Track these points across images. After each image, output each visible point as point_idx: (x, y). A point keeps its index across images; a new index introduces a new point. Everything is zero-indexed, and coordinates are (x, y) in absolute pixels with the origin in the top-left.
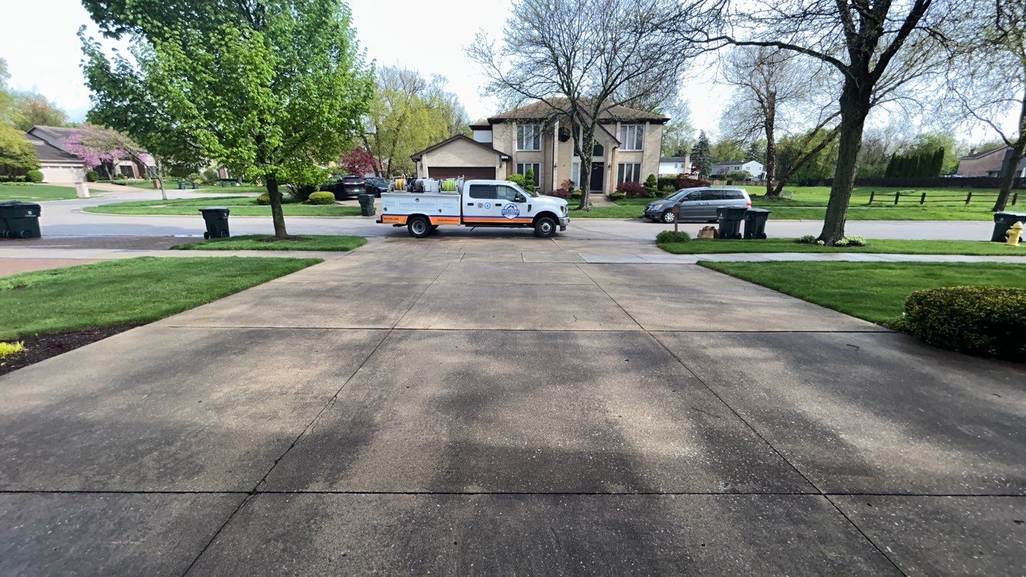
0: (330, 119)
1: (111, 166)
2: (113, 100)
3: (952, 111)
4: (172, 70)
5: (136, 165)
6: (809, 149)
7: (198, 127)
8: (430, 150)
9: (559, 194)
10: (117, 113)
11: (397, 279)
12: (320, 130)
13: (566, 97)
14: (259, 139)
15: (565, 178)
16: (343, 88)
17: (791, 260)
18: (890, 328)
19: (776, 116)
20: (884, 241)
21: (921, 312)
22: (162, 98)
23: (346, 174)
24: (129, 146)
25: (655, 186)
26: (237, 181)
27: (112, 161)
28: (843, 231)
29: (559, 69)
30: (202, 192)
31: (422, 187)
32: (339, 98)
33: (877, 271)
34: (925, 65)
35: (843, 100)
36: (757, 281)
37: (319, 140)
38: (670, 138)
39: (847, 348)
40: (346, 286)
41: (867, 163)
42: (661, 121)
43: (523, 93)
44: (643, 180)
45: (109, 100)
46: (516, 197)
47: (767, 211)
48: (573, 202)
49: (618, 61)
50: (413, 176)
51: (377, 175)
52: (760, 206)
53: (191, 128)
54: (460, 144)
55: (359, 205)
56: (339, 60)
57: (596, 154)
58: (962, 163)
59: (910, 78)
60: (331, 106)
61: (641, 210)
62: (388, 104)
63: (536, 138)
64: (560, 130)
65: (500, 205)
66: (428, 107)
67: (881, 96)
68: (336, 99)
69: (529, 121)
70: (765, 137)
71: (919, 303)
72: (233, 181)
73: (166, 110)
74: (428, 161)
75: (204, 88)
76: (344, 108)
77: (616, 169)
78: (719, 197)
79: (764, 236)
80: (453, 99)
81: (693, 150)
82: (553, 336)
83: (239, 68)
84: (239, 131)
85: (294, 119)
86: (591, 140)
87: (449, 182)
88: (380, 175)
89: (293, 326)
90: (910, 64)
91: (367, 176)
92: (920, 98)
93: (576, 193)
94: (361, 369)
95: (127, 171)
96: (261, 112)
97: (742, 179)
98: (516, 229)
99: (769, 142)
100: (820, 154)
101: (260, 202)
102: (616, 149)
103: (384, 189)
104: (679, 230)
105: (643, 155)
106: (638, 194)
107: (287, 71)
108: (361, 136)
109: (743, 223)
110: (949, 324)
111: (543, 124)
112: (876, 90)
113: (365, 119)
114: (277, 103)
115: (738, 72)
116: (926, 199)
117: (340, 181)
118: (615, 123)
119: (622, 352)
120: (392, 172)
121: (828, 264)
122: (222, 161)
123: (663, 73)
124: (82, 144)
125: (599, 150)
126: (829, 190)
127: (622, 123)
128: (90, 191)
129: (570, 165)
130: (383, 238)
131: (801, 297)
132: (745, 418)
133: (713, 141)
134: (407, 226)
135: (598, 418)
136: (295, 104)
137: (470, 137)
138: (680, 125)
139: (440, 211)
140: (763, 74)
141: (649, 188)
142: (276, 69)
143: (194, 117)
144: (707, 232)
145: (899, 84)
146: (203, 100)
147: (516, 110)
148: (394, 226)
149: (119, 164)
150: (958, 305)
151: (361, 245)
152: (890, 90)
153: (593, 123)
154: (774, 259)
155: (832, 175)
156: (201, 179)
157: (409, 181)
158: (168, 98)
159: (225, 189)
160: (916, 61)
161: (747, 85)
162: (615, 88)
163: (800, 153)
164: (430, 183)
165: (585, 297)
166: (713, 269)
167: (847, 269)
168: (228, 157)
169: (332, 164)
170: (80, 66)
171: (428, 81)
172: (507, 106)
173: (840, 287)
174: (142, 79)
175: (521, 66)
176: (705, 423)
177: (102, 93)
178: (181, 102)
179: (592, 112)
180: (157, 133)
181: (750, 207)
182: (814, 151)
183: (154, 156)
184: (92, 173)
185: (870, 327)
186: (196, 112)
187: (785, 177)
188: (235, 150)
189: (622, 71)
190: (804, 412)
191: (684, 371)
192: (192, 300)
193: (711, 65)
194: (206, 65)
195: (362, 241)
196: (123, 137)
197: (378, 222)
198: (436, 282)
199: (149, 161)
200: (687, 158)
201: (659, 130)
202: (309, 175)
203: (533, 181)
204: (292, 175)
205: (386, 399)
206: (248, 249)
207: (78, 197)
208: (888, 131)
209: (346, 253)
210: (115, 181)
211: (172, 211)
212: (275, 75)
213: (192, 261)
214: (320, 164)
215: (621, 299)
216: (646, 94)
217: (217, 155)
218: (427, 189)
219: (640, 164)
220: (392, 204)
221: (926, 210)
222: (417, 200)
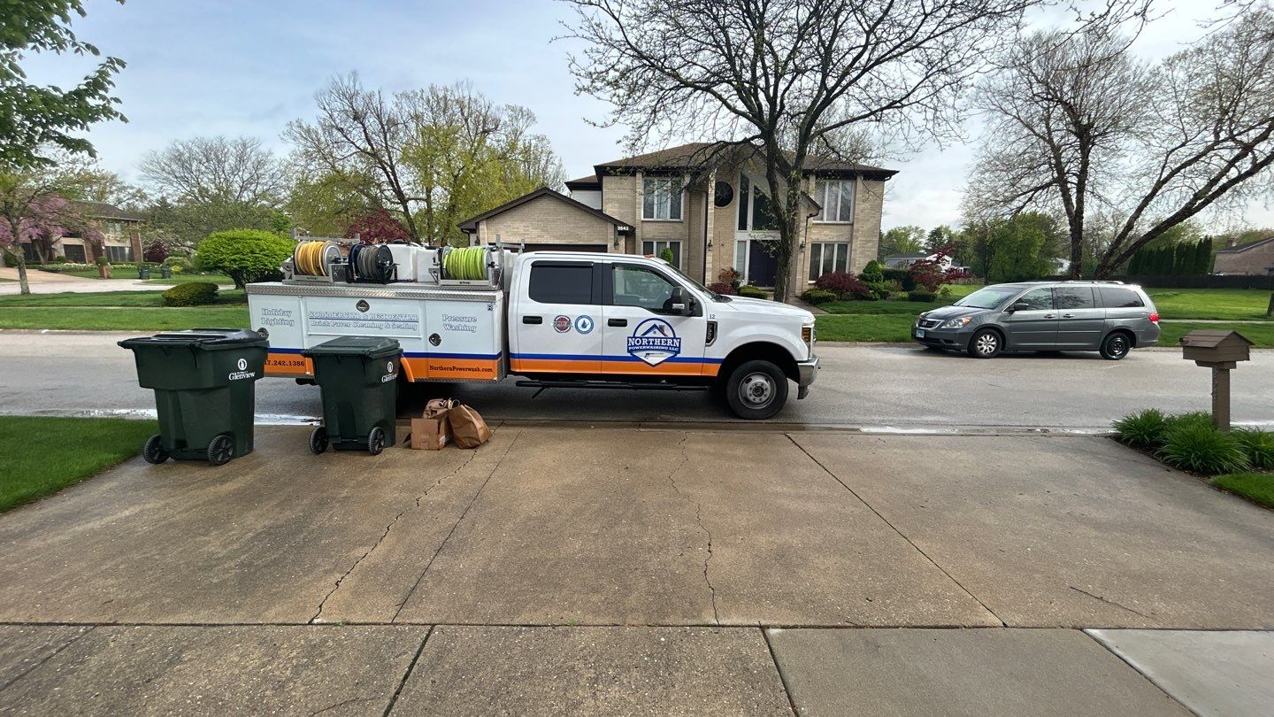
46: (672, 300)
218: (404, 271)
219: (846, 246)
220: (286, 319)
222: (363, 305)
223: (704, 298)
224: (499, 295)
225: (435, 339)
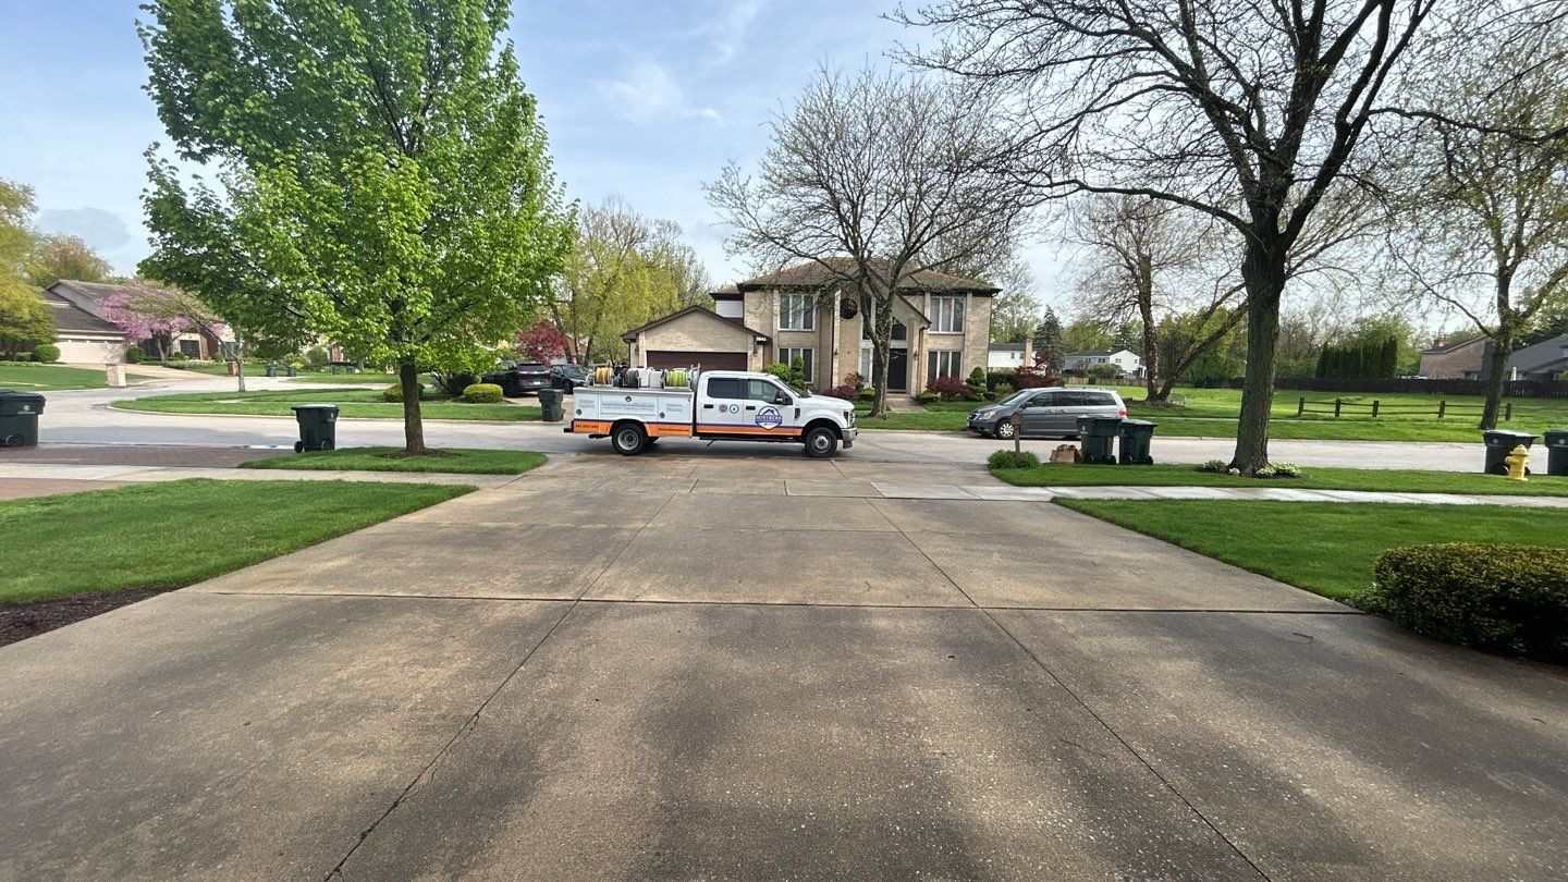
0: (505, 280)
1: (165, 339)
2: (185, 246)
3: (1400, 287)
4: (279, 207)
5: (205, 340)
6: (1205, 335)
7: (306, 287)
8: (651, 326)
9: (841, 394)
10: (186, 264)
11: (590, 519)
12: (488, 294)
13: (851, 256)
14: (396, 305)
15: (849, 370)
16: (527, 237)
17: (1194, 497)
18: (1357, 607)
19: (1153, 289)
20: (1327, 470)
21: (1402, 582)
22: (257, 245)
23: (523, 359)
24: (199, 312)
25: (983, 384)
26: (356, 366)
27: (169, 333)
28: (1266, 455)
29: (842, 219)
30: (301, 381)
31: (636, 380)
32: (521, 250)
33: (1324, 516)
34: (1355, 224)
35: (1245, 269)
36: (1145, 529)
37: (486, 309)
38: (1002, 316)
39: (1295, 639)
40: (509, 529)
41: (1287, 356)
42: (990, 293)
43: (789, 250)
44: (965, 375)
45: (176, 246)
46: (778, 396)
47: (1149, 423)
48: (862, 406)
49: (926, 208)
50: (623, 364)
51: (570, 361)
52: (1141, 417)
53: (294, 288)
54: (695, 320)
55: (540, 405)
56: (524, 199)
57: (895, 337)
58: (1424, 358)
59: (1336, 242)
60: (508, 261)
61: (964, 419)
62: (592, 260)
63: (808, 313)
64: (843, 302)
66: (650, 266)
67: (1299, 265)
68: (516, 252)
69: (797, 289)
70: (1140, 318)
71: (1396, 569)
72: (349, 366)
73: (262, 262)
74: (646, 343)
75: (322, 232)
76: (527, 265)
77: (926, 359)
78: (1078, 403)
79: (1149, 461)
80: (688, 255)
81: (1037, 333)
82: (833, 614)
83: (379, 206)
84: (368, 293)
85: (451, 278)
86: (887, 317)
87: (678, 373)
88: (575, 361)
89: (419, 594)
90: (1333, 224)
91: (554, 362)
92: (1355, 268)
93: (866, 393)
94: (522, 668)
95: (190, 349)
96: (404, 268)
97: (1111, 376)
98: (776, 444)
99: (1146, 325)
100: (1221, 343)
101: (389, 398)
102: (925, 331)
103: (579, 381)
104: (1022, 450)
105: (964, 341)
106: (958, 395)
107: (447, 212)
108: (550, 304)
109: (1116, 440)
110: (1447, 602)
111: (818, 293)
112: (1292, 256)
113: (557, 282)
114: (428, 255)
115: (1095, 228)
116: (1380, 410)
117: (513, 368)
118: (923, 293)
119: (944, 642)
120: (592, 357)
121: (1250, 505)
122: (337, 337)
123: (990, 227)
124: (127, 307)
125: (899, 332)
126: (1239, 394)
127: (933, 294)
128: (128, 377)
129: (858, 352)
130: (573, 455)
131: (1214, 556)
132: (1146, 757)
133: (1066, 322)
134: (610, 437)
135: (907, 757)
136: (455, 256)
137: (712, 309)
138: (1017, 298)
140: (1131, 231)
141: (975, 387)
142: (432, 208)
143: (303, 273)
144: (1065, 453)
145: (1322, 249)
146: (318, 249)
147: (779, 273)
148: (591, 437)
149: (179, 338)
150: (1456, 573)
151: (538, 466)
152: (1310, 257)
153: (891, 294)
154: (1168, 496)
155: (1242, 373)
156: (303, 362)
157: (617, 371)
158: (267, 246)
159: (336, 376)
160: (1342, 220)
161: (1109, 245)
162: (921, 246)
163: (1192, 341)
164: (648, 375)
165: (883, 551)
166: (1077, 509)
167: (1279, 512)
168: (346, 331)
169: (503, 344)
170: (141, 197)
171: (653, 230)
172: (766, 268)
173: (1272, 540)
174: (232, 218)
175: (786, 213)
176: (1083, 766)
177: (168, 235)
178: (285, 250)
179: (889, 279)
180: (243, 294)
181: (1125, 416)
182: (1212, 339)
183: (233, 326)
184: (135, 350)
185: (1325, 605)
186: (305, 266)
187: (1173, 374)
188: (359, 320)
189: (932, 222)
190: (1241, 747)
191: (1041, 675)
192: (261, 549)
193: (1057, 217)
194: (330, 201)
195: (539, 460)
196: (191, 299)
197: (566, 430)
198: (650, 525)
199: (226, 334)
200: (1029, 346)
201: (987, 305)
202: (466, 359)
203: (803, 374)
204: (440, 360)
205: (559, 721)
206: (360, 470)
207: (107, 386)
208: (1315, 312)
209: (513, 477)
210: (171, 363)
211: (251, 409)
212: (429, 217)
213: (269, 486)
214: (484, 344)
215: (938, 554)
216: (966, 254)
217: (330, 327)
218: (644, 383)
220: (590, 404)
221: (1382, 426)
222: (628, 398)
223: (793, 395)
224: (693, 394)
225: (662, 415)
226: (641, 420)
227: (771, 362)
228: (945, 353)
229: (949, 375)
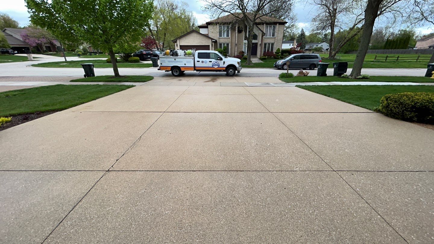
1: (41, 46)
5: (52, 46)
6: (350, 35)
8: (181, 37)
9: (237, 57)
13: (241, 11)
15: (240, 50)
23: (144, 49)
24: (48, 36)
25: (280, 53)
26: (97, 53)
27: (41, 43)
28: (360, 72)
31: (177, 54)
36: (321, 93)
38: (288, 32)
42: (284, 23)
43: (222, 10)
44: (275, 50)
46: (219, 58)
48: (243, 61)
50: (173, 49)
54: (194, 35)
57: (254, 39)
58: (417, 42)
61: (273, 64)
63: (228, 31)
64: (238, 28)
65: (211, 62)
66: (180, 18)
69: (224, 24)
70: (330, 31)
72: (95, 53)
74: (180, 43)
77: (263, 46)
78: (307, 58)
79: (326, 75)
81: (298, 37)
82: (232, 114)
86: (252, 32)
87: (189, 51)
88: (159, 50)
89: (123, 111)
91: (153, 49)
93: (245, 57)
95: (49, 49)
97: (319, 50)
98: (218, 72)
99: (332, 33)
100: (355, 38)
101: (108, 62)
102: (263, 37)
104: (289, 73)
105: (275, 40)
106: (272, 57)
108: (150, 31)
111: (231, 24)
113: (151, 22)
116: (399, 59)
117: (141, 52)
118: (263, 24)
119: (260, 120)
125: (255, 37)
126: (356, 55)
127: (266, 24)
129: (243, 44)
131: (338, 99)
132: (308, 144)
133: (307, 34)
134: (171, 71)
135: (247, 145)
137: (199, 31)
138: (293, 26)
139: (185, 64)
141: (277, 54)
144: (301, 73)
147: (218, 18)
148: (165, 71)
149: (44, 45)
151: (151, 80)
153: (253, 24)
154: (329, 84)
156: (81, 52)
157: (171, 51)
159: (92, 56)
161: (324, 5)
162: (263, 7)
163: (346, 38)
164: (180, 52)
165: (246, 100)
166: (303, 89)
171: (179, 5)
179: (253, 19)
182: (352, 37)
187: (338, 49)
191: (284, 127)
192: (81, 101)
195: (152, 78)
197: (158, 69)
198: (183, 94)
200: (295, 41)
201: (283, 27)
203: (226, 51)
205: (161, 138)
206: (103, 81)
207: (28, 60)
209: (145, 83)
213: (79, 86)
218: (179, 54)
219: (273, 44)
220: (164, 61)
221: (398, 64)
222: (175, 59)
223: (223, 57)
224: (193, 58)
226: (179, 66)
227: (217, 48)
228: (269, 44)
229: (270, 51)
